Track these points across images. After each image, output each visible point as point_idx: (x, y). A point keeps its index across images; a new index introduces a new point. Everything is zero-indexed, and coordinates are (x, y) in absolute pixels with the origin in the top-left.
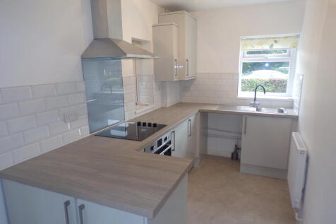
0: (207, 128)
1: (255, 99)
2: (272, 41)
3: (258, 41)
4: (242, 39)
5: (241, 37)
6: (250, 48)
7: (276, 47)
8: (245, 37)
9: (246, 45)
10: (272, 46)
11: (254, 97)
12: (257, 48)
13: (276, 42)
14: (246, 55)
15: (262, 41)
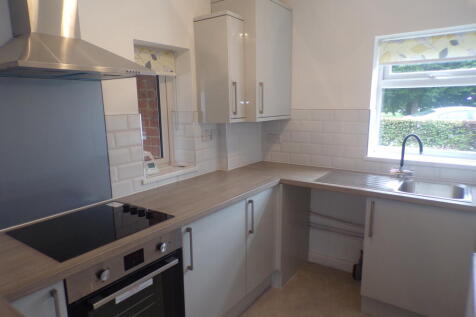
0: (309, 212)
1: (402, 163)
2: (444, 43)
3: (415, 43)
4: (380, 42)
5: (377, 38)
6: (396, 59)
7: (454, 54)
8: (387, 37)
9: (387, 54)
10: (445, 52)
11: (400, 158)
12: (412, 58)
13: (454, 43)
14: (391, 73)
15: (421, 44)
